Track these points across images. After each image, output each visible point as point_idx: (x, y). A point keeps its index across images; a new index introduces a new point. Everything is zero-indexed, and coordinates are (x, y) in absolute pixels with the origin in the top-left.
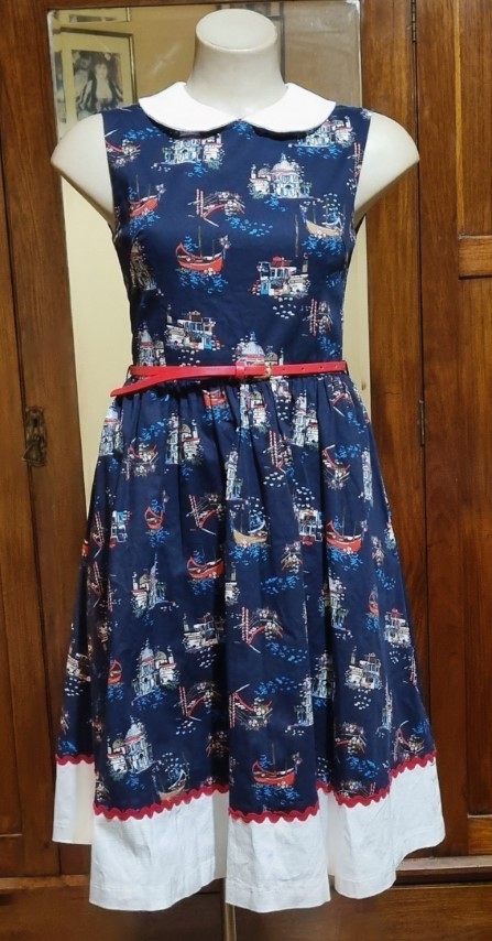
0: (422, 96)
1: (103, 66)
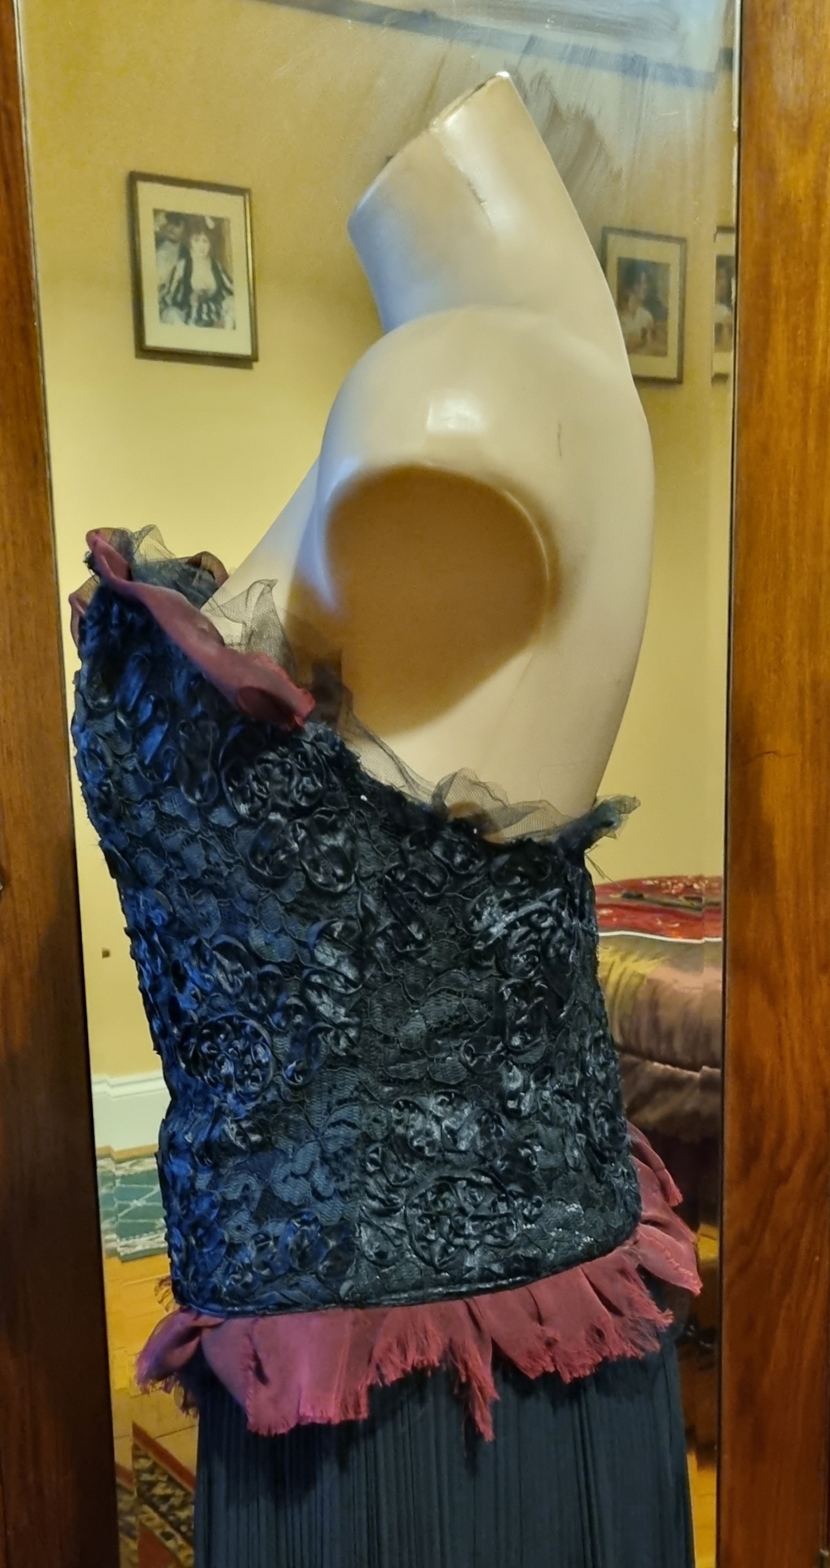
1: (203, 237)
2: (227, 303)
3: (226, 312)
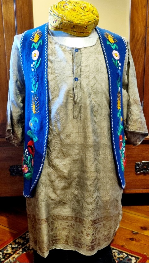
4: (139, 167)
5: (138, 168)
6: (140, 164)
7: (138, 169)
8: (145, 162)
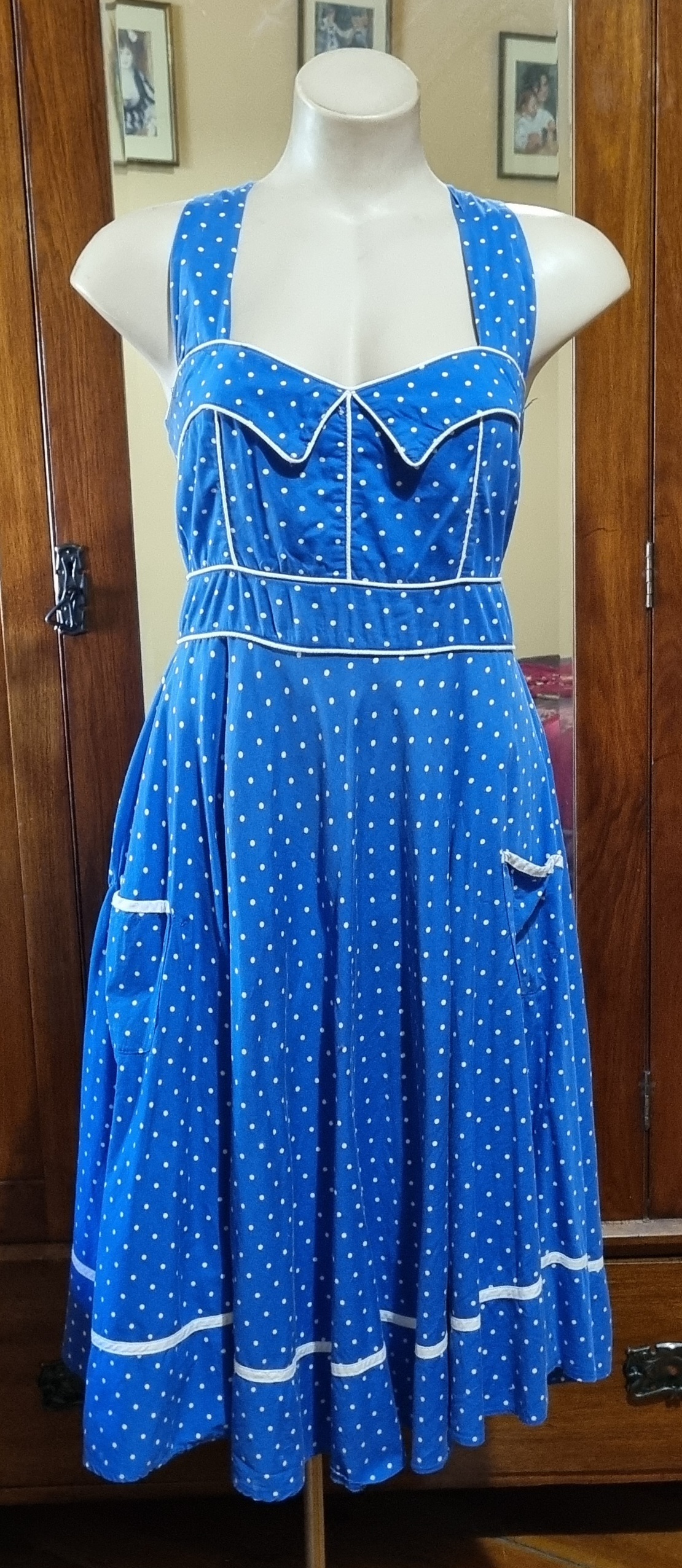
0: (663, 74)
1: (126, 50)
2: (148, 112)
3: (149, 120)
4: (644, 1373)
5: (637, 1375)
6: (649, 1356)
7: (637, 1383)
8: (672, 1346)
